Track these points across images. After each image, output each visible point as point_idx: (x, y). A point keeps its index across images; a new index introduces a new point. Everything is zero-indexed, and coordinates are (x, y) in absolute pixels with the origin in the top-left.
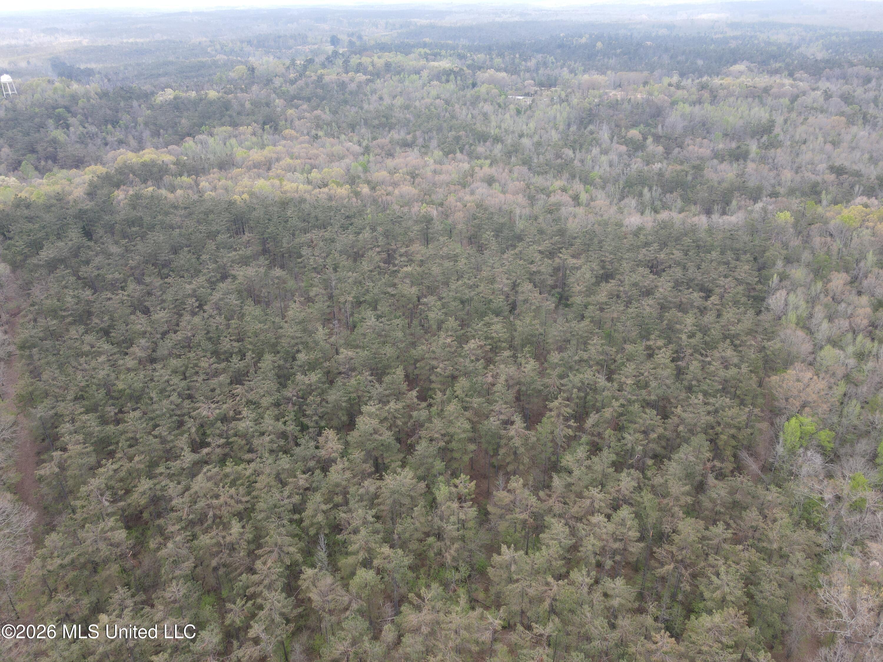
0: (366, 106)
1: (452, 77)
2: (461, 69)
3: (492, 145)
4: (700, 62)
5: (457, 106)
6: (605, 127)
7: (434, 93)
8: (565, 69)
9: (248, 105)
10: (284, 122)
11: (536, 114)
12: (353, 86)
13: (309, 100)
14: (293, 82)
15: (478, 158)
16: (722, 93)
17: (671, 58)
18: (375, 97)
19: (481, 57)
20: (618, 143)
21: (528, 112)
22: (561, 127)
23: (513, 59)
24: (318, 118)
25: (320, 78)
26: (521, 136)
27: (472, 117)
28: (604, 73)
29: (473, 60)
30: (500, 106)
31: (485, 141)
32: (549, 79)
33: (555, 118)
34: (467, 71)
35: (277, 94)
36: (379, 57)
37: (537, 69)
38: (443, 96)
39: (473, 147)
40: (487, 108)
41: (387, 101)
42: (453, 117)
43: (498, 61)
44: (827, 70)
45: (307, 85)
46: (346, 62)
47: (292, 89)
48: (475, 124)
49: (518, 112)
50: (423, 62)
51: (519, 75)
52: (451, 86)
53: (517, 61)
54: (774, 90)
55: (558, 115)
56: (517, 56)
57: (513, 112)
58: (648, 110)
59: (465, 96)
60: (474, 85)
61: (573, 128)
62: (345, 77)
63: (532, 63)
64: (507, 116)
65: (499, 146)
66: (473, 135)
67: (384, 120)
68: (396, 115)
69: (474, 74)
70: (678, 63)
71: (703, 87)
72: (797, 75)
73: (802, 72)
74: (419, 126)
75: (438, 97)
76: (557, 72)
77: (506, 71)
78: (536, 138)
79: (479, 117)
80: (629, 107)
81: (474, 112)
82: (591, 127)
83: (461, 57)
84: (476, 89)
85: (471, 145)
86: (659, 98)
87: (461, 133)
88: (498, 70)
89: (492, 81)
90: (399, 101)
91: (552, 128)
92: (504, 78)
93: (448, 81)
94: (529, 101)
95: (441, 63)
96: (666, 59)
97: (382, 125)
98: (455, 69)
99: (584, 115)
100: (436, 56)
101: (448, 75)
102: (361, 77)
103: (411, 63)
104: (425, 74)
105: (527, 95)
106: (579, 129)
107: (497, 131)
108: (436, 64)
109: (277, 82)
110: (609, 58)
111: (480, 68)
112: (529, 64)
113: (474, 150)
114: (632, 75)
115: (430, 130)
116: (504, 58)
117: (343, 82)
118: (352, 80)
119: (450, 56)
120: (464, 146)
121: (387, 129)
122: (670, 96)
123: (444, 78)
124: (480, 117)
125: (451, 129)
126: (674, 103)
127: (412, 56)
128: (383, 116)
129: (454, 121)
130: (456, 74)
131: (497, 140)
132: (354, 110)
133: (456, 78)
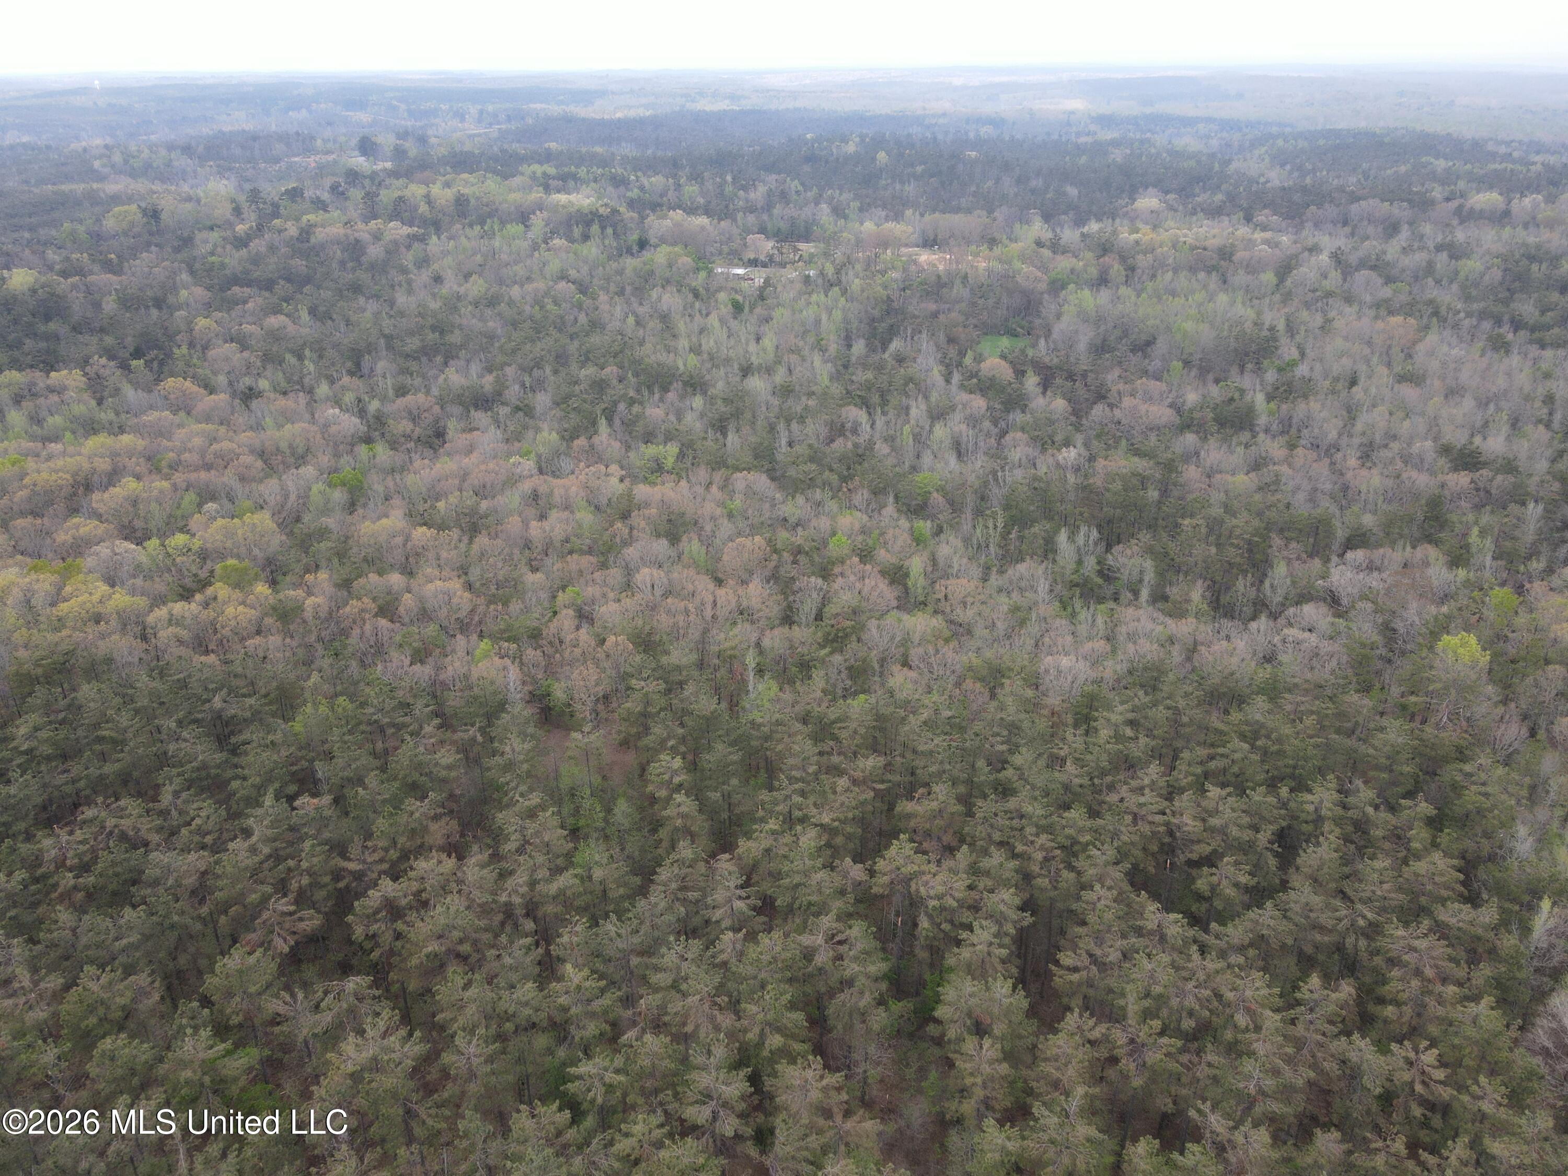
0: (401, 299)
1: (595, 228)
2: (615, 211)
3: (682, 397)
4: (1072, 191)
5: (603, 297)
6: (925, 343)
7: (554, 266)
8: (824, 206)
9: (110, 305)
10: (184, 350)
11: (777, 313)
12: (375, 252)
13: (268, 285)
14: (241, 242)
15: (648, 438)
16: (1142, 261)
17: (1019, 181)
18: (424, 276)
19: (657, 181)
20: (962, 387)
21: (758, 310)
22: (833, 348)
23: (721, 186)
24: (275, 336)
25: (306, 233)
26: (746, 371)
27: (638, 323)
28: (897, 216)
29: (642, 188)
30: (696, 295)
31: (665, 389)
32: (793, 225)
33: (818, 322)
34: (629, 215)
35: (192, 272)
36: (447, 185)
37: (768, 207)
38: (573, 273)
39: (636, 409)
40: (670, 300)
41: (450, 286)
42: (596, 325)
43: (691, 190)
44: (1313, 208)
45: (272, 248)
46: (370, 197)
47: (234, 260)
48: (642, 343)
49: (738, 308)
50: (537, 194)
51: (734, 220)
52: (591, 250)
53: (729, 189)
54: (1240, 255)
55: (824, 317)
56: (729, 178)
57: (726, 310)
58: (1005, 300)
59: (621, 272)
60: (643, 244)
61: (859, 347)
62: (363, 231)
63: (758, 194)
64: (713, 320)
65: (698, 402)
66: (636, 375)
67: (432, 337)
68: (464, 322)
69: (643, 218)
70: (1033, 191)
71: (1104, 248)
72: (1260, 218)
73: (1266, 211)
74: (514, 351)
75: (563, 276)
76: (807, 212)
77: (707, 213)
78: (780, 376)
79: (651, 324)
80: (965, 293)
81: (641, 310)
82: (896, 345)
83: (619, 182)
84: (647, 255)
85: (632, 402)
86: (1026, 274)
87: (608, 370)
88: (691, 211)
89: (680, 238)
90: (476, 287)
91: (812, 349)
92: (703, 228)
93: (586, 237)
94: (759, 277)
95: (573, 197)
96: (1008, 186)
97: (427, 352)
98: (602, 211)
99: (876, 313)
100: (567, 181)
101: (588, 224)
102: (397, 230)
103: (512, 197)
104: (538, 221)
105: (754, 263)
106: (871, 349)
107: (693, 360)
108: (562, 198)
109: (206, 242)
110: (902, 183)
111: (655, 206)
112: (752, 195)
113: (638, 417)
114: (957, 220)
115: (538, 364)
116: (702, 183)
117: (357, 241)
118: (377, 237)
119: (595, 181)
120: (615, 403)
121: (439, 359)
122: (1044, 268)
123: (577, 232)
124: (654, 324)
125: (586, 359)
126: (1057, 286)
127: (517, 181)
128: (434, 328)
129: (595, 339)
130: (604, 221)
131: (695, 385)
132: (372, 306)
133: (603, 228)
